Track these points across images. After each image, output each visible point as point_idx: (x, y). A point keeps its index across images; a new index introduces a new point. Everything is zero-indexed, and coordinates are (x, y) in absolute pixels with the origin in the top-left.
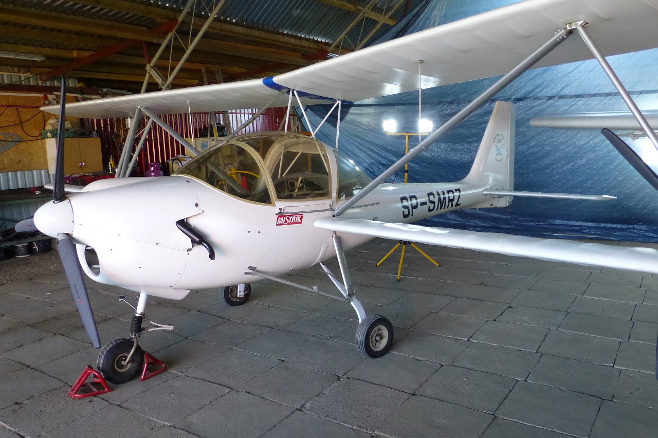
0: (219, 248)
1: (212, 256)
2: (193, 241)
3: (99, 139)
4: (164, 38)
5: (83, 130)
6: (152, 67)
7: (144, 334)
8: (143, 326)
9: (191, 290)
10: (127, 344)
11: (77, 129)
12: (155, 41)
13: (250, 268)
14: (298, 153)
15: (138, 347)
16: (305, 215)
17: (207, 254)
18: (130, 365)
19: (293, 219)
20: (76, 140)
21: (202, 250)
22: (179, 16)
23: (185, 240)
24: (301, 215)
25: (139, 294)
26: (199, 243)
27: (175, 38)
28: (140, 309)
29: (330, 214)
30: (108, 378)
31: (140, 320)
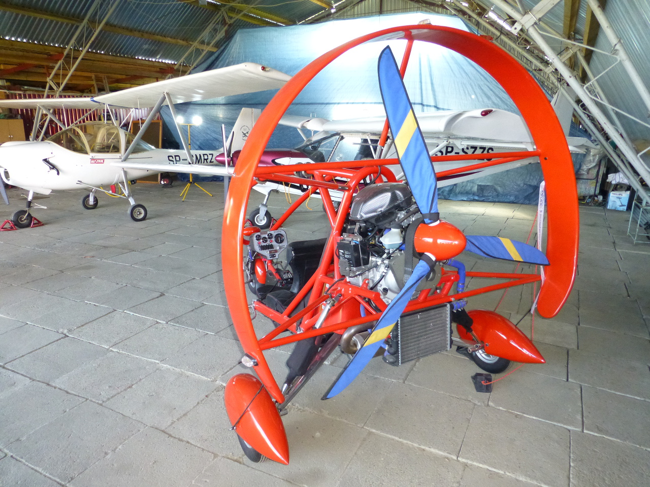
0: (61, 171)
1: (58, 174)
2: (50, 168)
3: (22, 120)
4: (56, 63)
5: (11, 114)
6: (50, 80)
7: (32, 209)
8: (31, 205)
9: (52, 190)
10: (24, 212)
11: (6, 113)
12: (51, 65)
13: (78, 181)
14: (114, 133)
15: (29, 215)
16: (105, 160)
17: (56, 172)
18: (26, 221)
19: (99, 161)
20: (6, 121)
21: (55, 171)
22: (65, 51)
23: (47, 167)
24: (103, 160)
25: (29, 191)
26: (53, 169)
27: (63, 63)
28: (30, 198)
29: (120, 160)
30: (15, 225)
31: (30, 203)
